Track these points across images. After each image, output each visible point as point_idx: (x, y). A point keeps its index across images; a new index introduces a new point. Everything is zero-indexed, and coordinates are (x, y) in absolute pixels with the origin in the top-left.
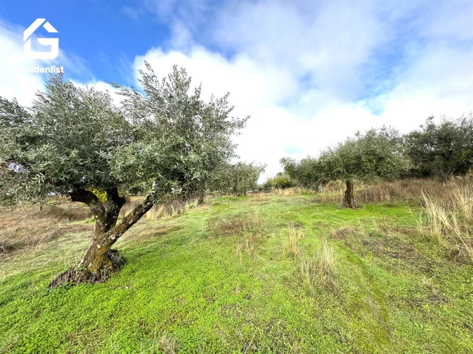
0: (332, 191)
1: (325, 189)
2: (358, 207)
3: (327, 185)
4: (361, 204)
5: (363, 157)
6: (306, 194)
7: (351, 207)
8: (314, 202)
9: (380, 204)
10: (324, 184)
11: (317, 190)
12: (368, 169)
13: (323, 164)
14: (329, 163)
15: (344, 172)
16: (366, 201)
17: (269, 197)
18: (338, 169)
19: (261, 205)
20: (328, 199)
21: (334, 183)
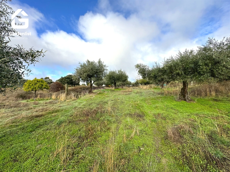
0: (172, 88)
1: (168, 86)
2: (191, 100)
3: (170, 84)
4: (193, 98)
5: (200, 61)
6: (156, 88)
7: (185, 100)
8: (159, 94)
9: (207, 98)
10: (168, 83)
11: (162, 86)
12: (204, 72)
13: (165, 68)
14: (170, 68)
15: (182, 74)
16: (196, 95)
17: (133, 90)
18: (177, 71)
19: (126, 95)
20: (168, 92)
21: (174, 82)
